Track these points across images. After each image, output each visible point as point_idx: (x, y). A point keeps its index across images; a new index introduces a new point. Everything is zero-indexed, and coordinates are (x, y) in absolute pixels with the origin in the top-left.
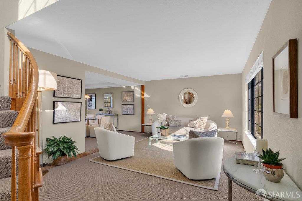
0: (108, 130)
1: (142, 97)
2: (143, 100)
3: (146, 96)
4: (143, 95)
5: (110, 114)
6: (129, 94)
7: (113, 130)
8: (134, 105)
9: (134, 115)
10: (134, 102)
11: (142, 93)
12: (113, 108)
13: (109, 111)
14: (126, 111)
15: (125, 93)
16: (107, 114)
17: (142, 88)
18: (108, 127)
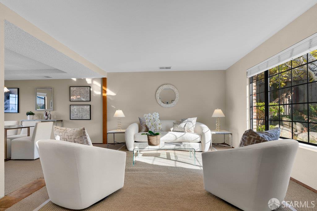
0: (75, 142)
1: (104, 94)
2: (104, 99)
3: (110, 93)
4: (105, 92)
5: (48, 120)
6: (82, 90)
7: (87, 143)
8: (90, 105)
9: (90, 119)
10: (90, 101)
11: (104, 88)
12: (54, 110)
13: (47, 115)
14: (77, 114)
15: (75, 88)
16: (43, 120)
17: (104, 82)
18: (73, 137)
